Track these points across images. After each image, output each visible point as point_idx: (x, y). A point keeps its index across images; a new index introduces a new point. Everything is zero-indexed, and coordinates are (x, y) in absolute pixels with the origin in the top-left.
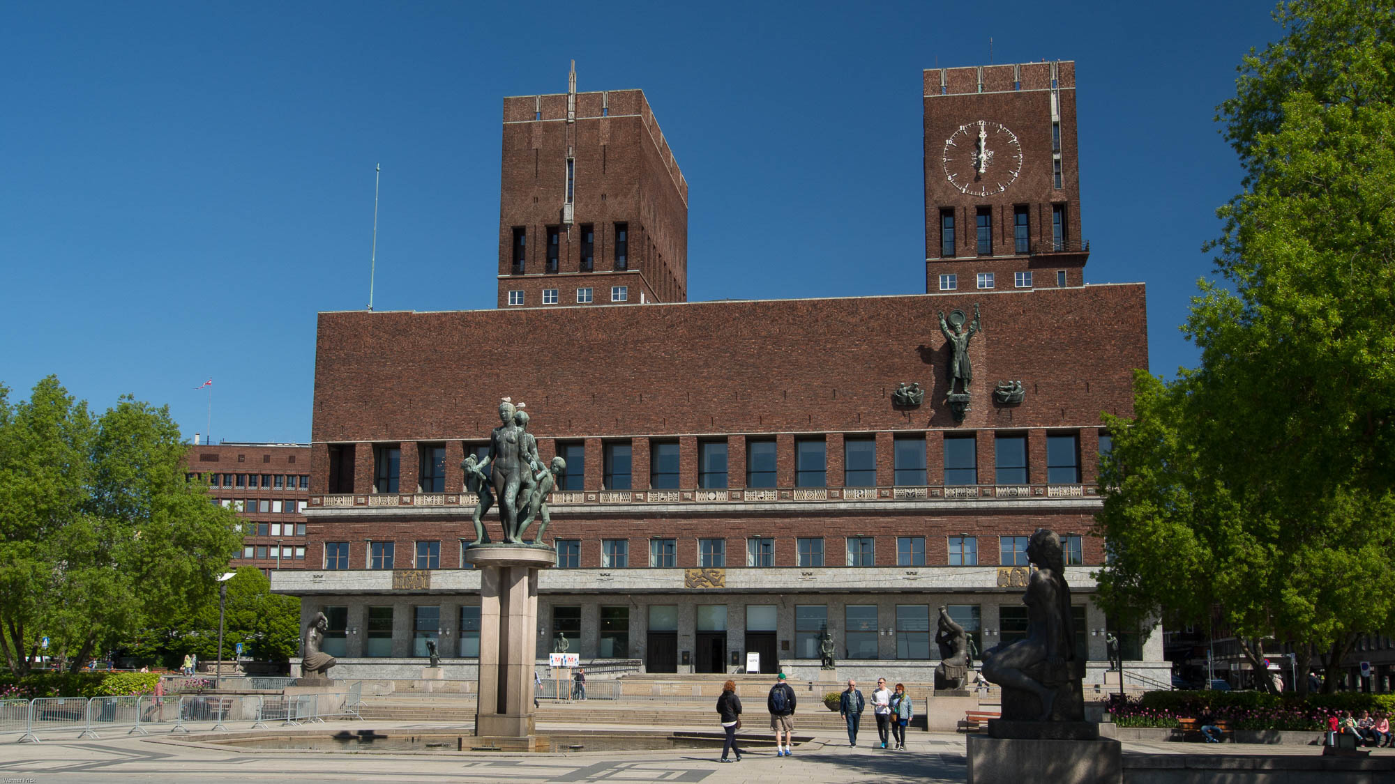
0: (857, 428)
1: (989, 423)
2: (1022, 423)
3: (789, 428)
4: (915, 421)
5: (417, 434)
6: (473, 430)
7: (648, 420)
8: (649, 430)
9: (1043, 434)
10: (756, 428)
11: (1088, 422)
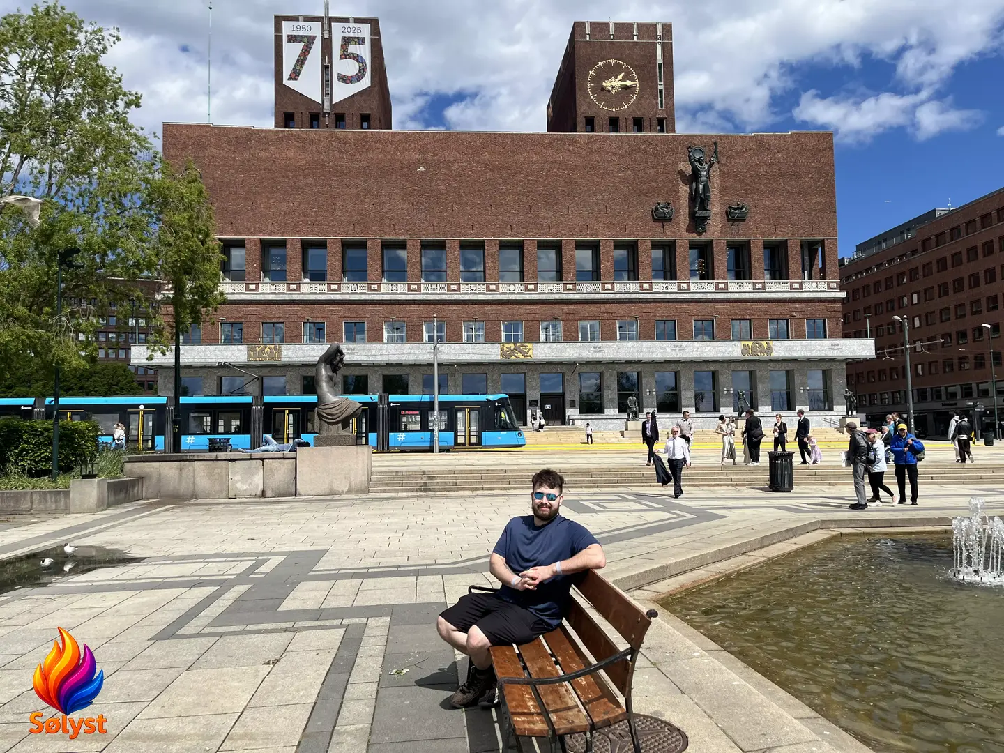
0: (624, 236)
1: (723, 233)
2: (745, 235)
3: (572, 235)
4: (668, 232)
5: (261, 232)
6: (309, 230)
7: (460, 226)
8: (460, 234)
9: (761, 244)
10: (545, 234)
11: (794, 235)
